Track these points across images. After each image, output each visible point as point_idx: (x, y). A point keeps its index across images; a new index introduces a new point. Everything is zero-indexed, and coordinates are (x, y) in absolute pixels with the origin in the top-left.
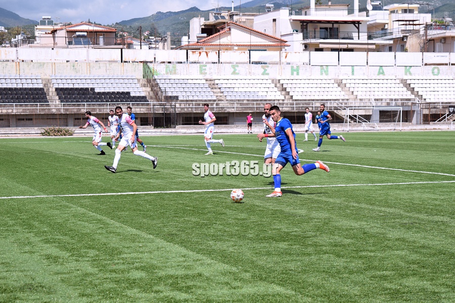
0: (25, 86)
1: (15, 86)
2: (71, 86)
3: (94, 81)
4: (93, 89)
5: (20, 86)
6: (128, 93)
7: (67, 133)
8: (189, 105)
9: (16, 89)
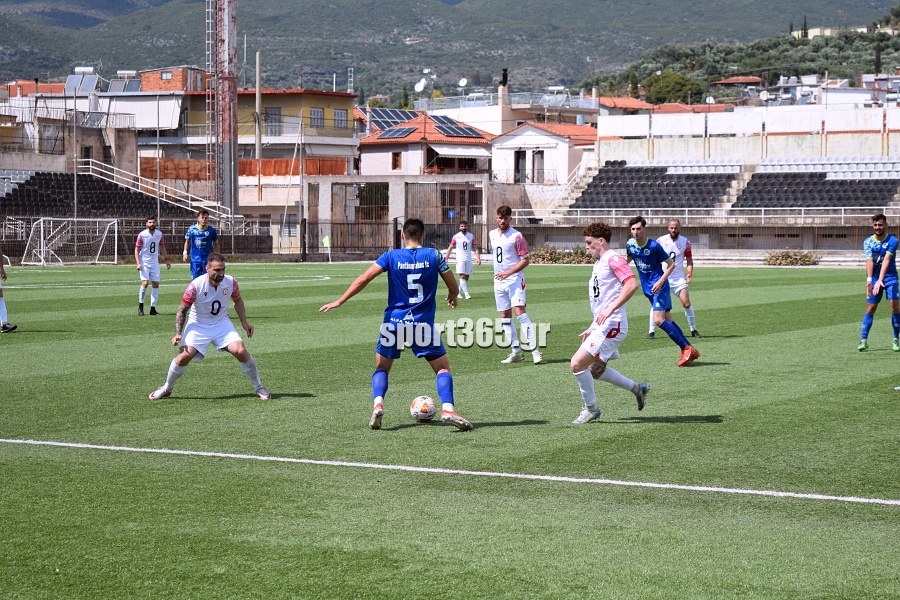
0: (876, 176)
1: (857, 177)
5: (866, 177)
7: (805, 261)
9: (852, 182)
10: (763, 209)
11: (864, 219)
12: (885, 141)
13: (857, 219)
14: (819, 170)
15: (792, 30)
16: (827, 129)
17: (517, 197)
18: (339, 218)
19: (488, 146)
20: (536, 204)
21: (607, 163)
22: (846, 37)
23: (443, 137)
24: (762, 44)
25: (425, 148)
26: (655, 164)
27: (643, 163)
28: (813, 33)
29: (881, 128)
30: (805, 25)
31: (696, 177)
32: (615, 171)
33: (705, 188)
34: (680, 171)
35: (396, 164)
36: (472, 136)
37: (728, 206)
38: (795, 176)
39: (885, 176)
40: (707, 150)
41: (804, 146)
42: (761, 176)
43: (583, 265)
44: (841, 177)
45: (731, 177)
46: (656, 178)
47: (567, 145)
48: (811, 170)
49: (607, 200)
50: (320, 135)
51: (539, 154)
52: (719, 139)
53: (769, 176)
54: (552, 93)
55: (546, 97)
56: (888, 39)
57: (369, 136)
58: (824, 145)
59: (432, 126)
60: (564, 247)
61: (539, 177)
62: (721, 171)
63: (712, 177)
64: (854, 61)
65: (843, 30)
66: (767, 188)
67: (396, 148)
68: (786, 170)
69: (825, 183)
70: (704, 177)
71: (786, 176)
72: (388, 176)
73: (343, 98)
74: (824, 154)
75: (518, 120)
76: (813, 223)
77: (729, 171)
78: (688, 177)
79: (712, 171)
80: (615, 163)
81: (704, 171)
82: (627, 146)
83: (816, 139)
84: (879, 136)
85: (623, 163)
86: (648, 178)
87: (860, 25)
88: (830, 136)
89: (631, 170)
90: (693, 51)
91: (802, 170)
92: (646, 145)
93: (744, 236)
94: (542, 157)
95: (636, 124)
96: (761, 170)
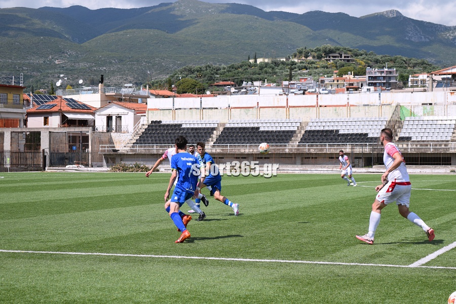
0: (283, 129)
1: (274, 129)
2: (322, 128)
3: (337, 124)
4: (337, 131)
5: (279, 129)
6: (366, 134)
8: (416, 146)
9: (272, 132)
10: (229, 145)
11: (278, 149)
12: (288, 112)
13: (273, 149)
14: (256, 125)
15: (249, 59)
16: (260, 106)
17: (107, 139)
18: (15, 149)
19: (93, 114)
20: (116, 142)
21: (152, 122)
22: (275, 63)
23: (69, 109)
24: (235, 66)
25: (61, 114)
26: (176, 122)
27: (170, 122)
28: (259, 61)
29: (285, 105)
30: (256, 57)
31: (196, 129)
32: (156, 126)
33: (201, 135)
34: (188, 126)
35: (46, 123)
36: (85, 108)
37: (212, 143)
38: (244, 128)
39: (287, 129)
40: (201, 116)
41: (249, 114)
42: (228, 129)
43: (139, 172)
44: (266, 129)
45: (213, 129)
46: (176, 130)
47: (133, 113)
48: (252, 125)
49: (152, 141)
50: (5, 107)
51: (119, 117)
52: (207, 110)
53: (232, 128)
54: (126, 87)
55: (123, 90)
56: (296, 64)
57: (32, 109)
58: (258, 114)
59: (65, 103)
60: (130, 163)
61: (119, 129)
62: (208, 126)
63: (204, 129)
64: (279, 74)
65: (274, 60)
66: (231, 135)
67: (46, 115)
68: (240, 126)
69: (259, 132)
70: (200, 129)
71: (240, 128)
72: (40, 128)
73: (17, 89)
74: (258, 118)
75: (108, 101)
76: (253, 152)
77: (212, 126)
78: (192, 129)
79: (204, 126)
80: (156, 122)
81: (200, 126)
82: (162, 113)
83: (254, 110)
84: (285, 109)
85: (160, 122)
86: (172, 130)
87: (282, 57)
88: (262, 109)
89: (164, 125)
90: (201, 69)
91: (248, 126)
92: (171, 113)
93: (219, 158)
94: (121, 119)
95: (167, 103)
96: (228, 126)
